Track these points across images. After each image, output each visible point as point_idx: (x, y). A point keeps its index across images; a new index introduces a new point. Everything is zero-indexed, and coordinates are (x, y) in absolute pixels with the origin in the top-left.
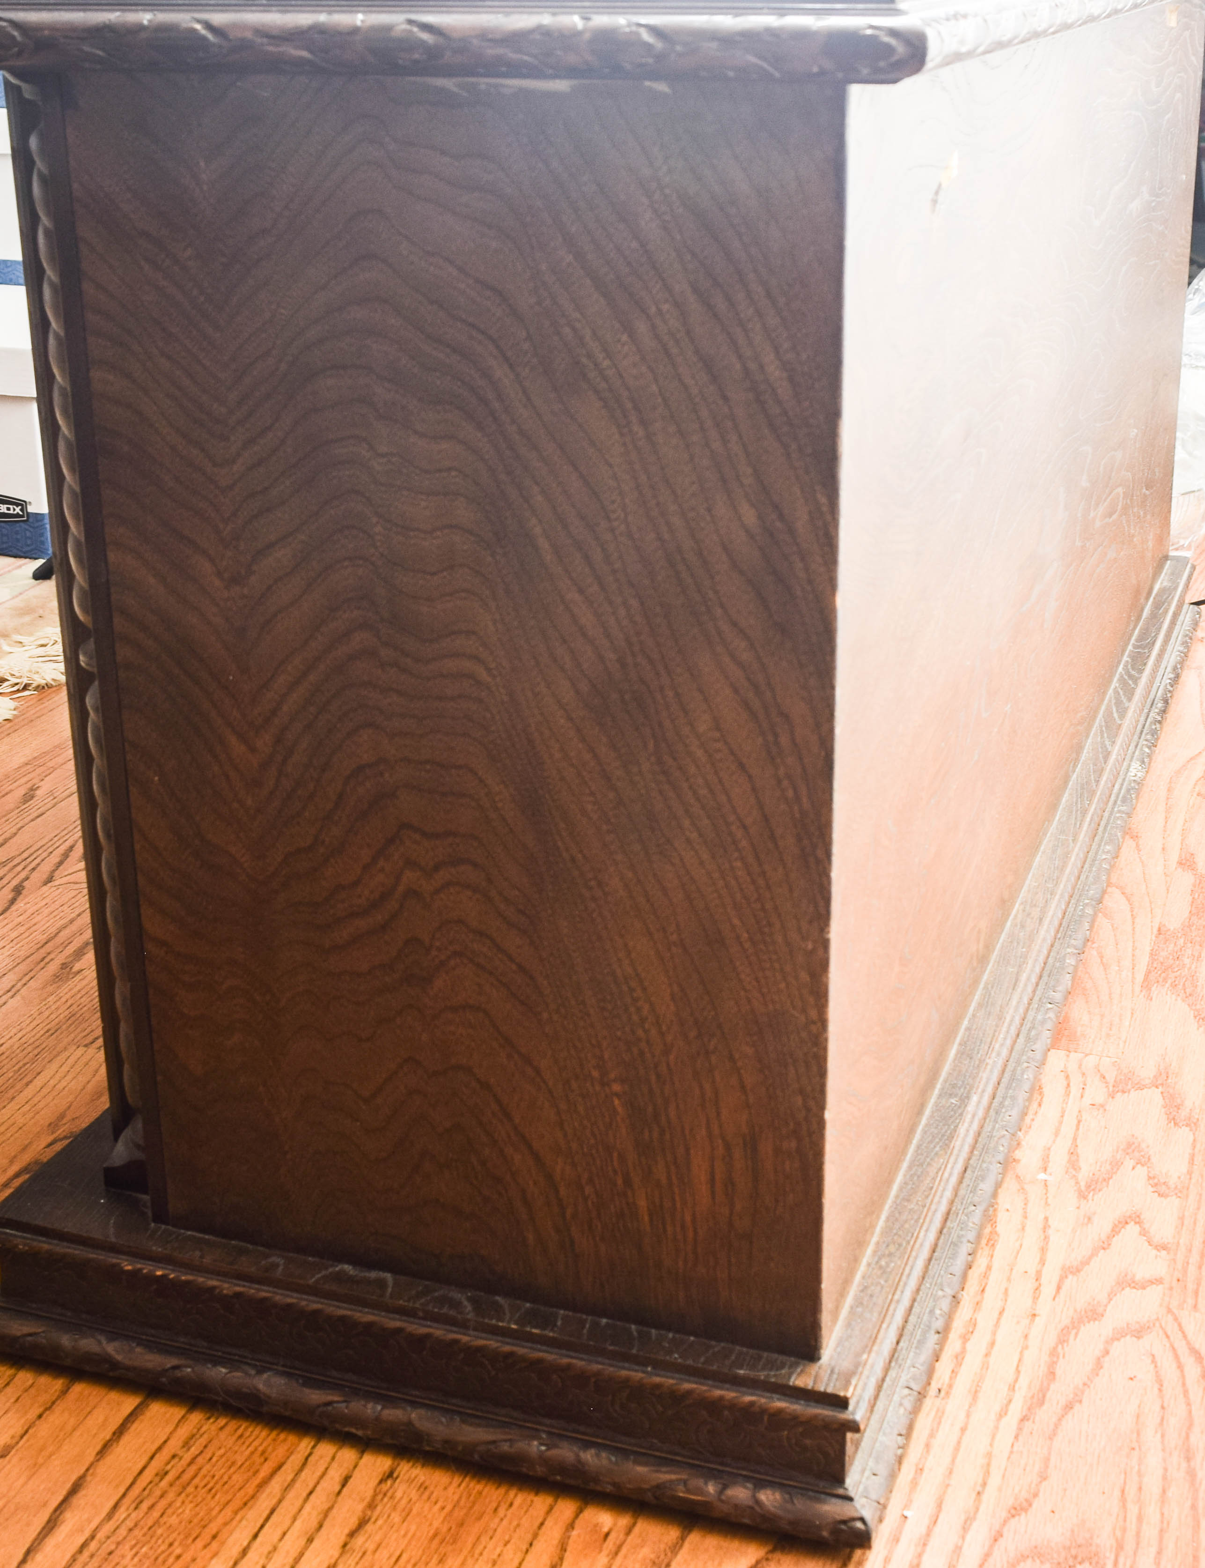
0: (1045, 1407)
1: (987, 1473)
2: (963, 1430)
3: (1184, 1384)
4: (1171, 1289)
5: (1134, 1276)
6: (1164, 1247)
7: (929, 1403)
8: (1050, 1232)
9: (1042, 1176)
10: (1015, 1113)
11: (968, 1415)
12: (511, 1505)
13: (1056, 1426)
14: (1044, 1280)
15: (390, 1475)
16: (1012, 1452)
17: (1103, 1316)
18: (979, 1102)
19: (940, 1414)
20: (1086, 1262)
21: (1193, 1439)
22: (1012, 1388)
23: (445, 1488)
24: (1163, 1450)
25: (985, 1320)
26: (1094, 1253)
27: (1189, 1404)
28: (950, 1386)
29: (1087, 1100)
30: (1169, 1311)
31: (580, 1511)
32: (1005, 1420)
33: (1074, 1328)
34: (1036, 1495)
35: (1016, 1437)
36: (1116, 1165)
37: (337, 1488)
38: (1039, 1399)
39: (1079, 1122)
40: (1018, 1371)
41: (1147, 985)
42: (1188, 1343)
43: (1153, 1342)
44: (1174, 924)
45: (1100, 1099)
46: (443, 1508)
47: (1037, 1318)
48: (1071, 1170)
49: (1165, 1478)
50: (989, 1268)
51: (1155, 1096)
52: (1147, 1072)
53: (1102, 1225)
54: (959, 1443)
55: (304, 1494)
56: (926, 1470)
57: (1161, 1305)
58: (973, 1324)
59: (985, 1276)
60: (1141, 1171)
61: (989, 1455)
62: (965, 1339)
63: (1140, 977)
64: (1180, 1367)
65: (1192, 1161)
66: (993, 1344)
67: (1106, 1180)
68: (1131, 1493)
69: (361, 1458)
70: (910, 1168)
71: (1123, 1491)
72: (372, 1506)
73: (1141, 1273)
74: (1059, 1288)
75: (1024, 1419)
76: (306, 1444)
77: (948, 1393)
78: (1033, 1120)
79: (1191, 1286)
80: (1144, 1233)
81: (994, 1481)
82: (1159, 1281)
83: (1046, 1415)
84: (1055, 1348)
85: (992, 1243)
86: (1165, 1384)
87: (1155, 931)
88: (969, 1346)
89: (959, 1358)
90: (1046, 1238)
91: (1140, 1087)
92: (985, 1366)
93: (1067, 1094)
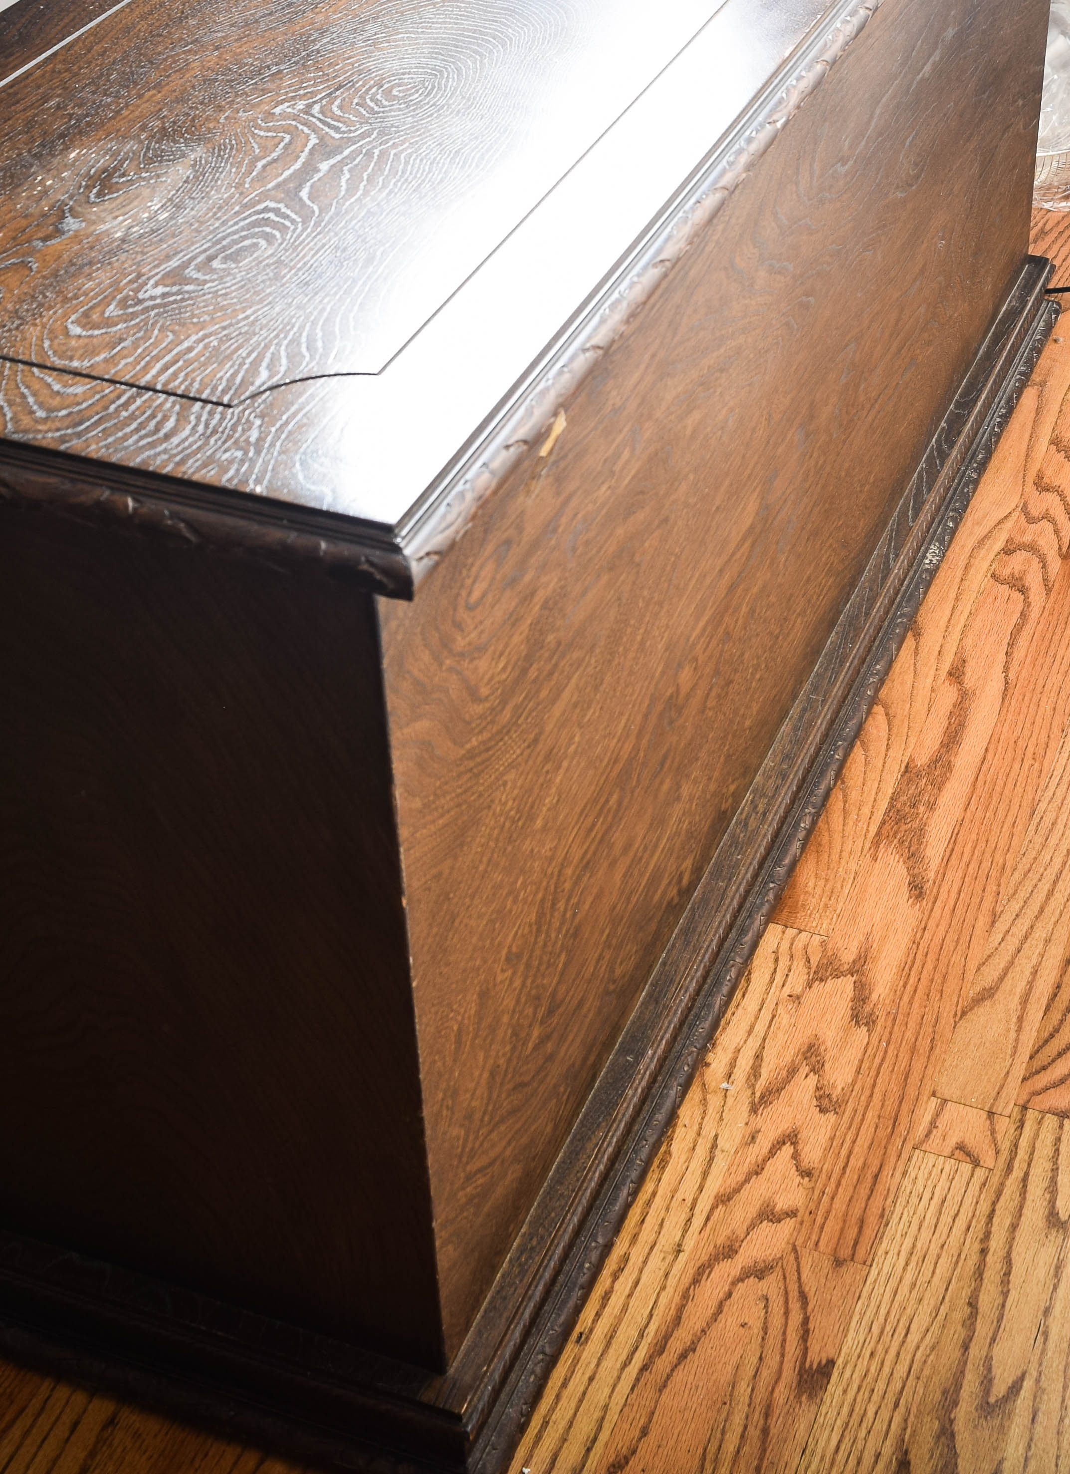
0: (664, 1355)
1: (600, 1428)
2: (591, 1379)
3: (784, 1333)
4: (802, 1223)
5: (774, 1206)
6: (807, 1173)
7: (570, 1348)
8: (717, 1152)
9: (724, 1085)
10: (707, 1025)
11: (598, 1365)
12: (206, 1455)
13: (669, 1377)
14: (697, 1211)
15: (111, 1422)
16: (625, 1405)
17: (737, 1252)
18: (653, 1055)
19: (576, 1361)
20: (737, 1190)
21: (776, 1393)
22: (641, 1335)
23: (155, 1436)
24: (749, 1405)
25: (636, 1257)
26: (747, 1180)
27: (783, 1355)
28: (591, 1331)
29: (787, 990)
30: (794, 1249)
31: (261, 1462)
32: (627, 1369)
33: (709, 1266)
34: (634, 1452)
35: (632, 1389)
36: (792, 1071)
37: (67, 1434)
38: (660, 1348)
39: (774, 1016)
40: (651, 1315)
41: (876, 843)
42: (800, 1286)
43: (771, 1285)
44: (922, 760)
45: (798, 990)
46: (151, 1457)
47: (681, 1254)
48: (752, 1077)
49: (742, 1436)
50: (654, 1194)
51: (847, 985)
52: (848, 957)
53: (764, 1144)
54: (584, 1393)
55: (39, 1441)
56: (551, 1423)
57: (788, 1243)
58: (626, 1258)
59: (649, 1203)
60: (813, 1079)
61: (606, 1408)
62: (615, 1277)
63: (873, 829)
64: (787, 1313)
65: (858, 1072)
66: (637, 1283)
67: (779, 1090)
68: (712, 1449)
69: (90, 1402)
70: (571, 1142)
71: (705, 1450)
72: (92, 1455)
73: (782, 1203)
74: (708, 1219)
75: (644, 1368)
76: (46, 1386)
77: (587, 1339)
78: (733, 1014)
79: (819, 1220)
80: (795, 1156)
81: (604, 1436)
82: (792, 1213)
83: (663, 1364)
84: (688, 1289)
85: (663, 1167)
86: (769, 1332)
87: (903, 769)
88: (617, 1286)
89: (606, 1298)
90: (712, 1159)
91: (838, 974)
92: (625, 1308)
93: (771, 982)
